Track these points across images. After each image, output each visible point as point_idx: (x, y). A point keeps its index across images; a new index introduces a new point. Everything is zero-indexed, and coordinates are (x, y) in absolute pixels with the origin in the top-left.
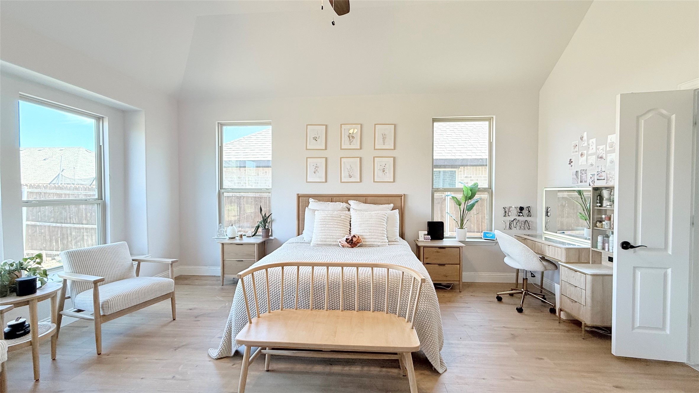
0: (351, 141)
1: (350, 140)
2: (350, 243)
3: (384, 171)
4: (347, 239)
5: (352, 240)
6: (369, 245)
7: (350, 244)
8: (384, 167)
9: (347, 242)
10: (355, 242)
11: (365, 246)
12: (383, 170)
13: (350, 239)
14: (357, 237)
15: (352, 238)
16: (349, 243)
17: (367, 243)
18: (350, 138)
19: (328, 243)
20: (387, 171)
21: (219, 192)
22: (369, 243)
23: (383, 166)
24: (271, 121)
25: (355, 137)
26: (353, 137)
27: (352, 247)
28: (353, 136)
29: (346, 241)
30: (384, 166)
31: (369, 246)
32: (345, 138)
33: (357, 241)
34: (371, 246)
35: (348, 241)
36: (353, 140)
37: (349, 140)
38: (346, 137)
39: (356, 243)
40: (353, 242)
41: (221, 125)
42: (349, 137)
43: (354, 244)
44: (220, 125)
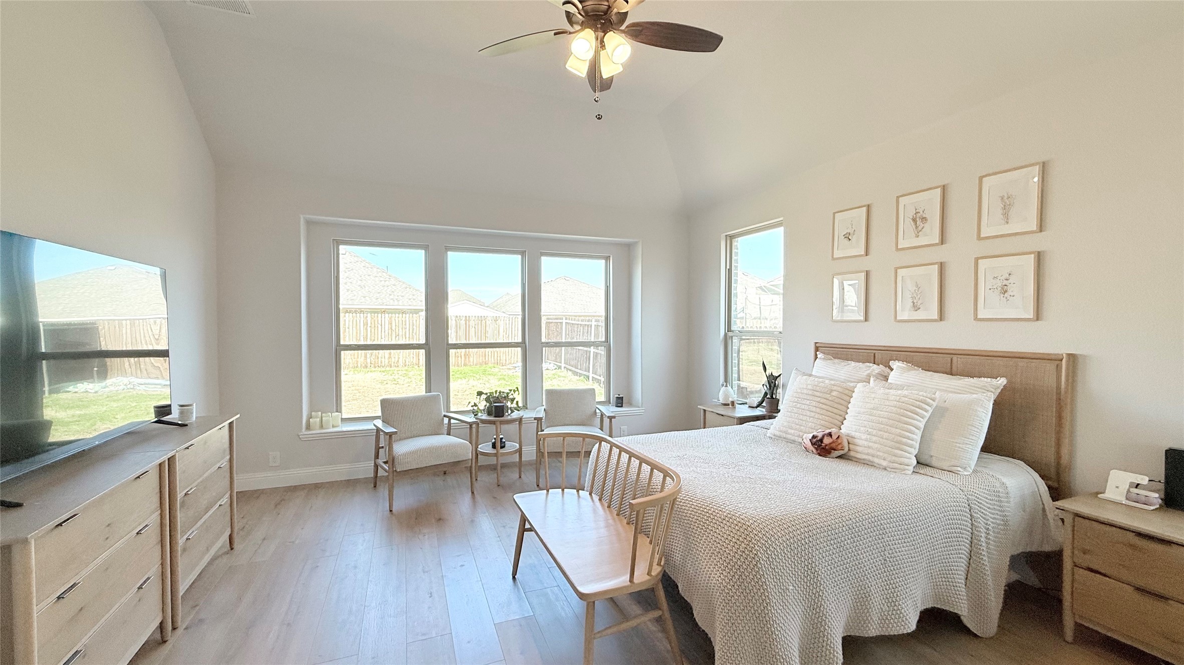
0: (920, 228)
1: (917, 227)
2: (816, 446)
3: (1006, 291)
4: (814, 437)
5: (821, 440)
6: (864, 460)
7: (816, 448)
8: (1006, 282)
9: (811, 442)
10: (826, 445)
11: (858, 461)
12: (1003, 288)
13: (819, 438)
14: (834, 437)
15: (823, 436)
16: (814, 444)
17: (859, 456)
18: (917, 223)
19: (789, 436)
20: (1012, 290)
21: (726, 335)
22: (864, 457)
23: (1003, 278)
24: (782, 219)
25: (928, 218)
26: (924, 219)
27: (820, 455)
28: (924, 216)
29: (810, 440)
30: (1007, 280)
31: (865, 462)
32: (906, 224)
33: (830, 444)
34: (869, 463)
35: (815, 440)
36: (923, 225)
37: (914, 227)
38: (909, 222)
39: (827, 447)
40: (823, 444)
41: (731, 238)
42: (914, 220)
43: (823, 448)
44: (728, 238)
